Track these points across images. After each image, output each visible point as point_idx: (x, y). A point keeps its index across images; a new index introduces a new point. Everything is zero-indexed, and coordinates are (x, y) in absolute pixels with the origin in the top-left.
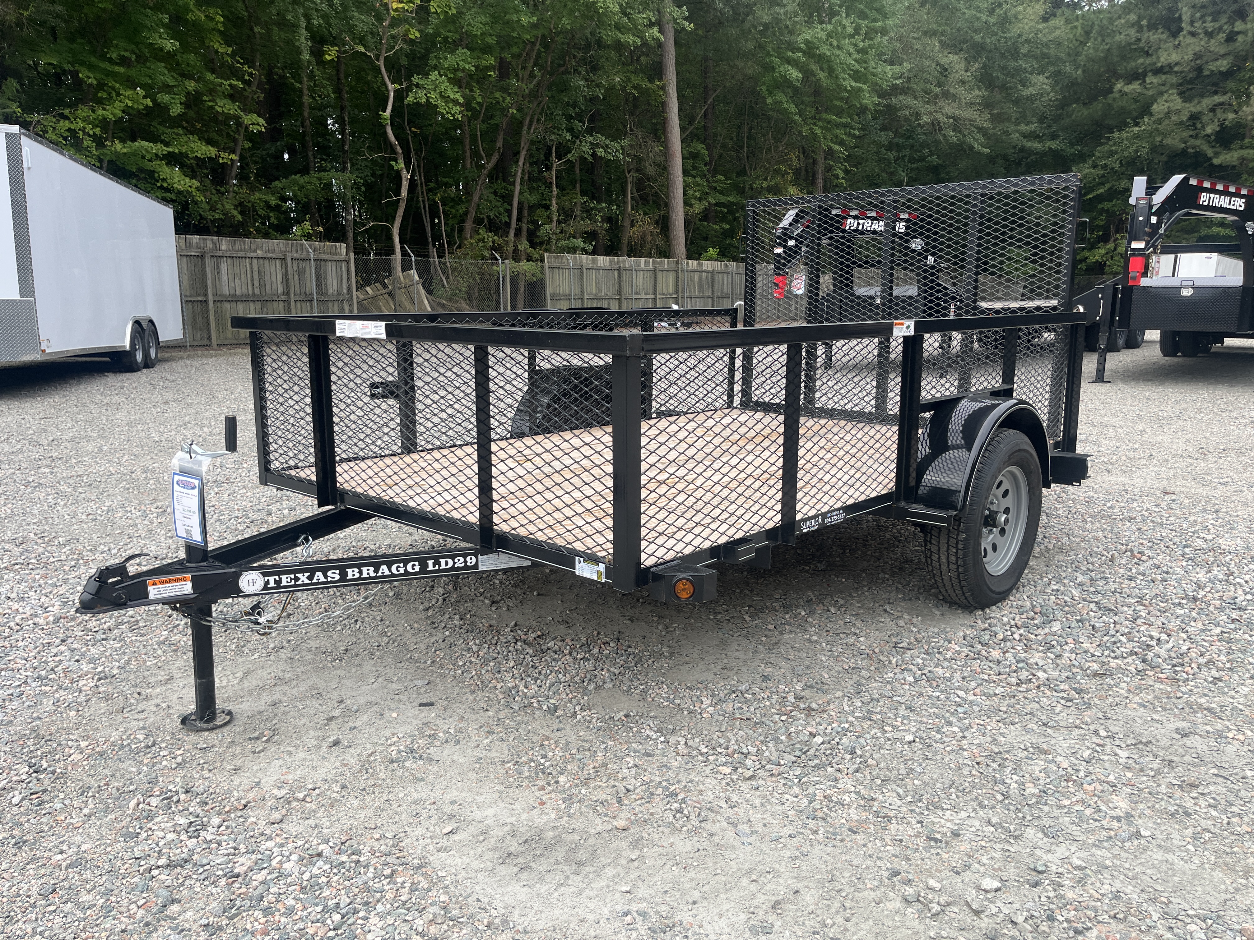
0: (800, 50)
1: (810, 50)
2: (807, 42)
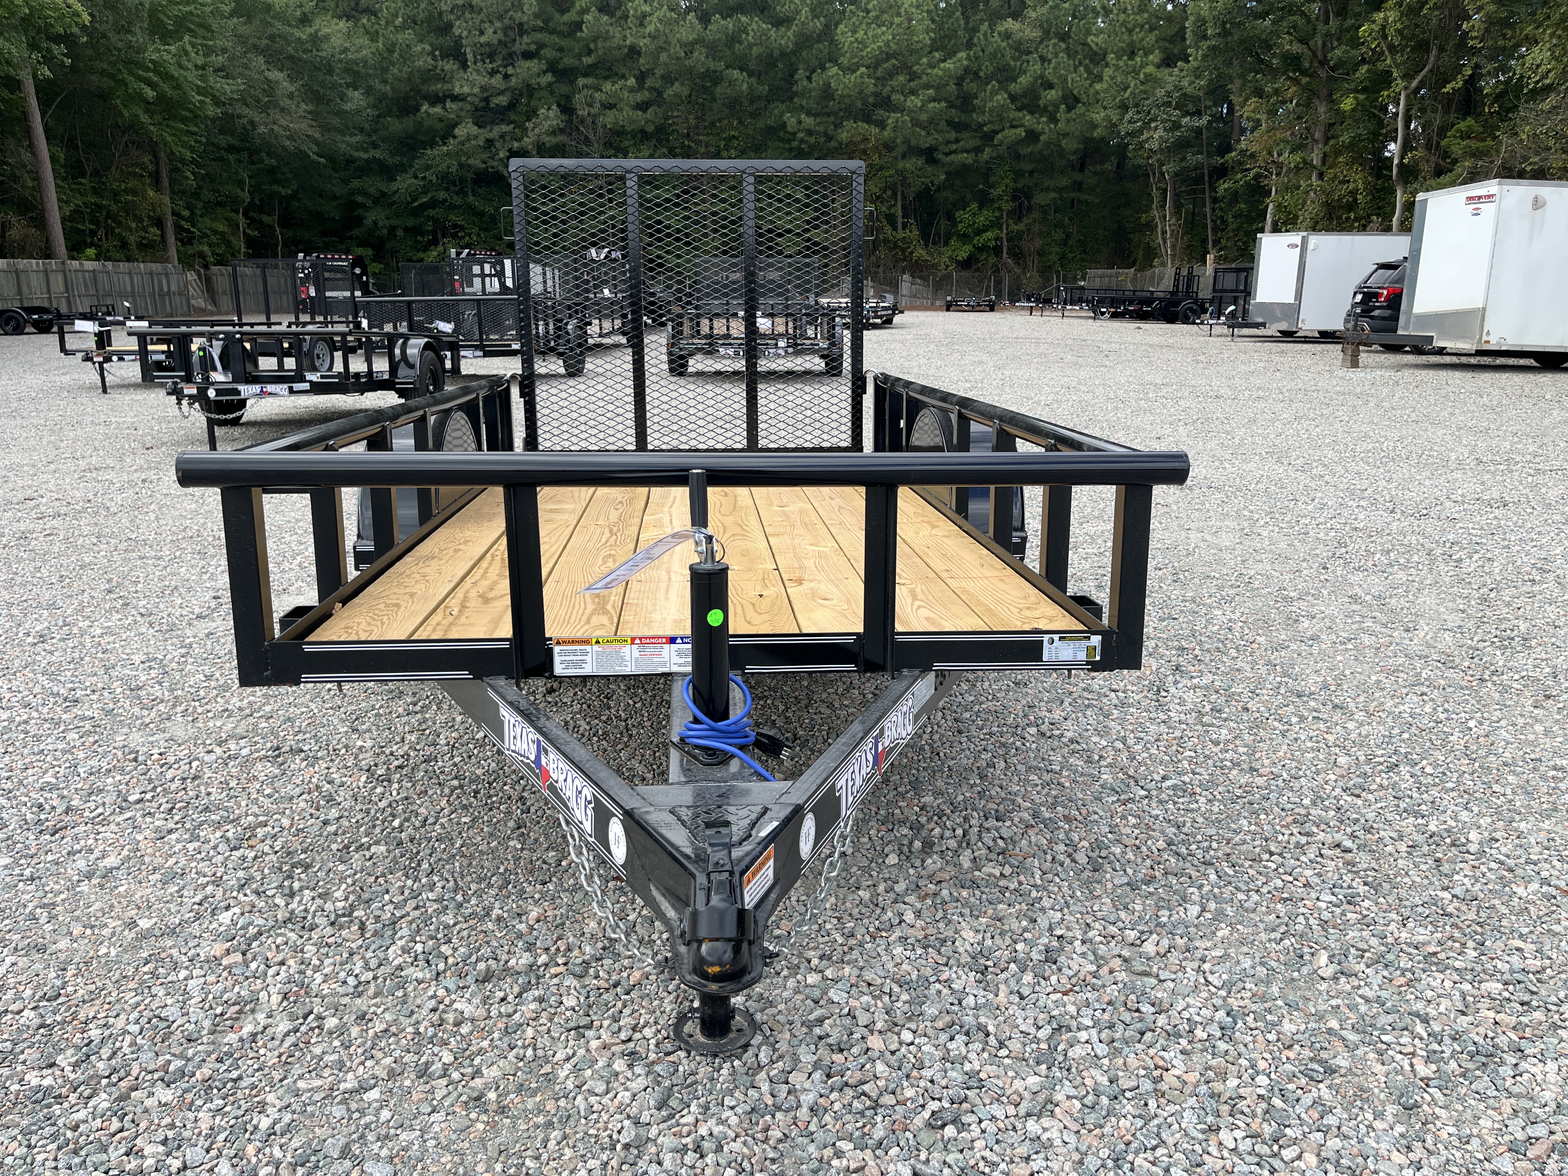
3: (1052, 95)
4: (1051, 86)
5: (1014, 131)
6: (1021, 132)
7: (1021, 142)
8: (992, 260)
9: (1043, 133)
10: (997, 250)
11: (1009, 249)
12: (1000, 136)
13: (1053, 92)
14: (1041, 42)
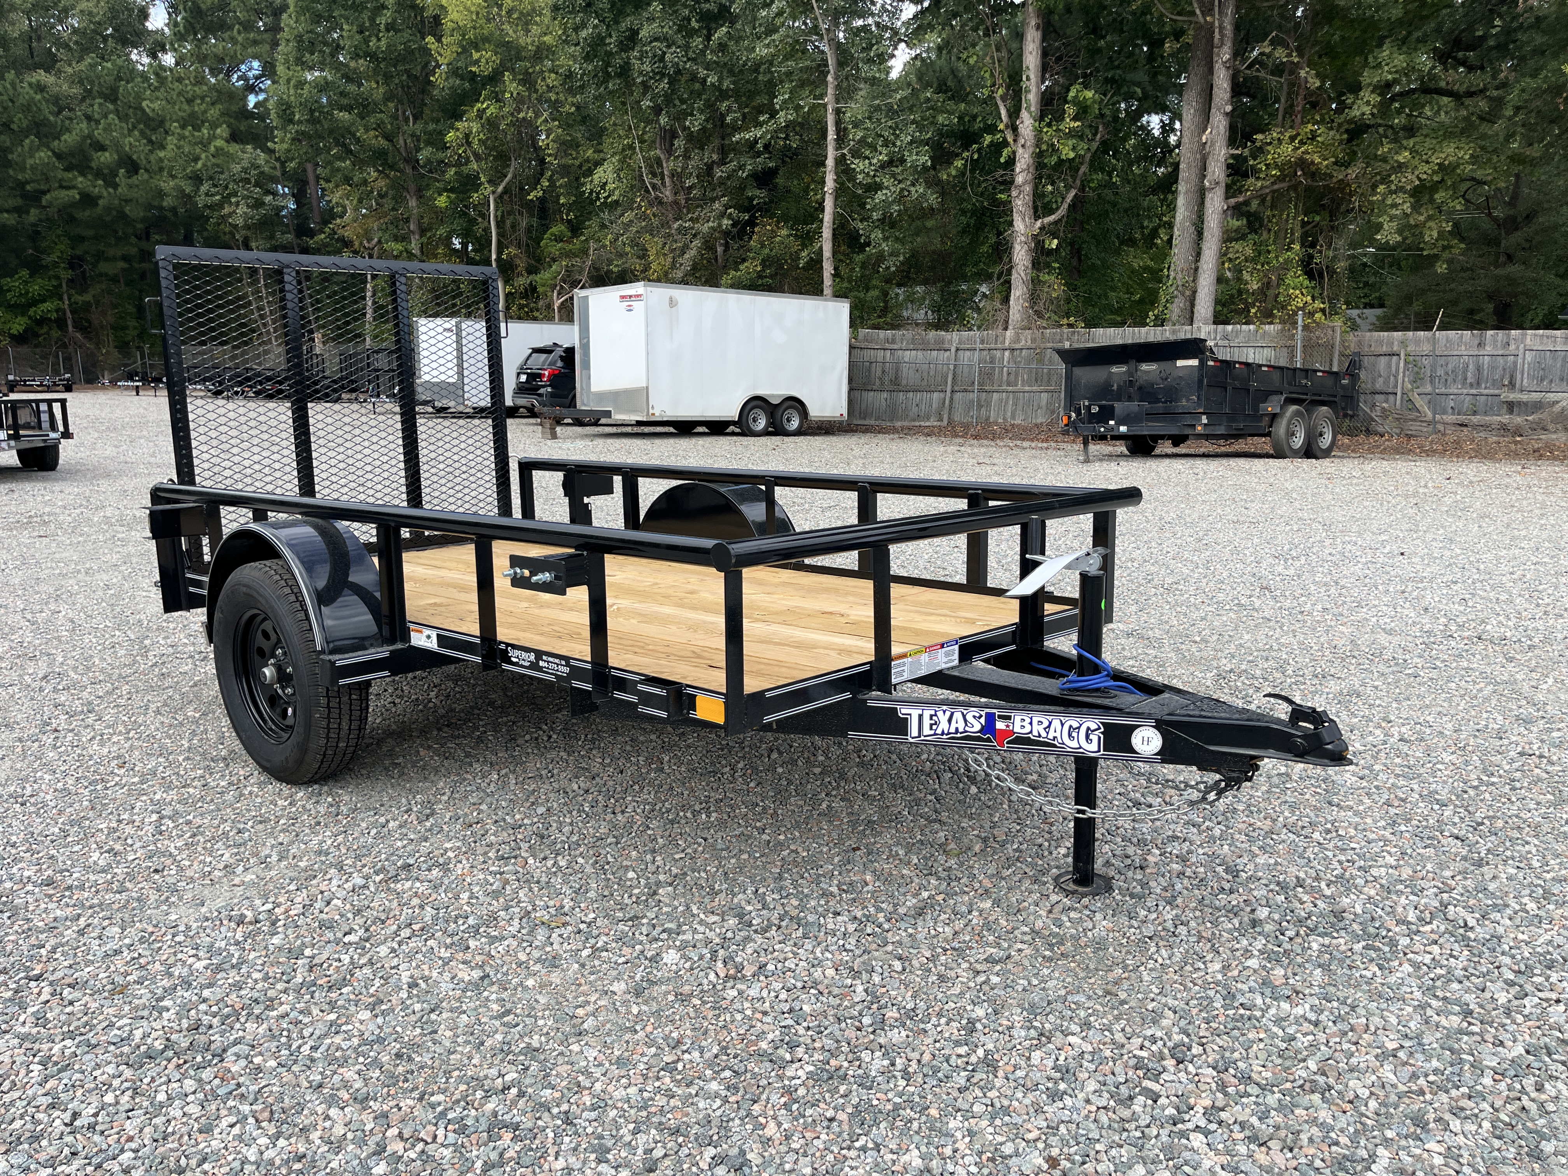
3: (106, 158)
4: (102, 148)
5: (63, 193)
6: (75, 195)
7: (73, 205)
8: (56, 334)
9: (100, 197)
10: (61, 323)
11: (74, 321)
12: (48, 196)
13: (107, 154)
14: (83, 99)
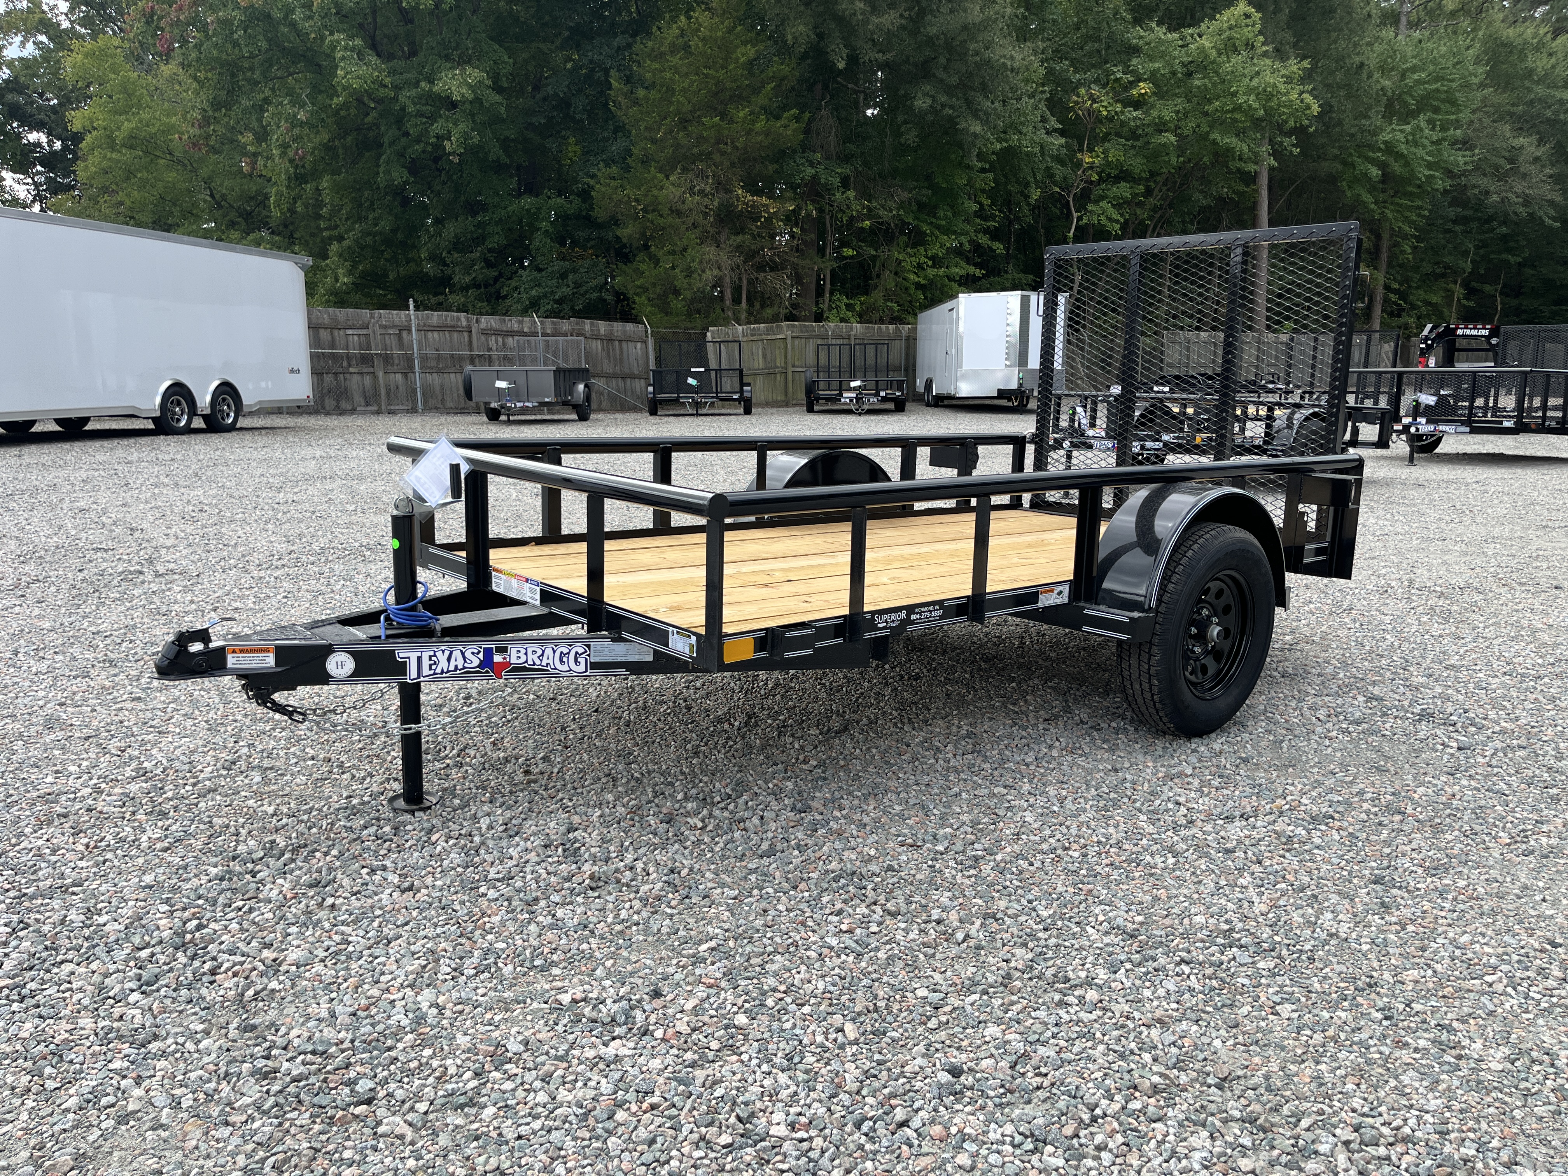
0: (1380, 149)
1: (1390, 148)
2: (1385, 143)
